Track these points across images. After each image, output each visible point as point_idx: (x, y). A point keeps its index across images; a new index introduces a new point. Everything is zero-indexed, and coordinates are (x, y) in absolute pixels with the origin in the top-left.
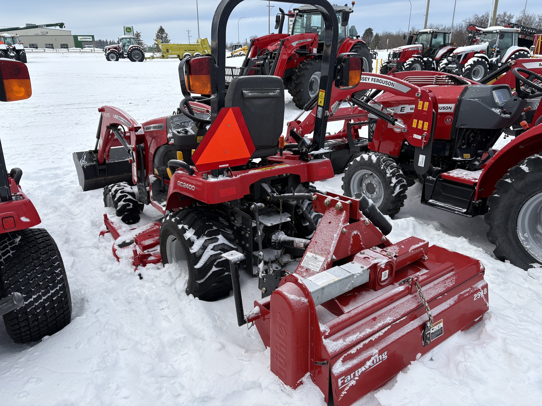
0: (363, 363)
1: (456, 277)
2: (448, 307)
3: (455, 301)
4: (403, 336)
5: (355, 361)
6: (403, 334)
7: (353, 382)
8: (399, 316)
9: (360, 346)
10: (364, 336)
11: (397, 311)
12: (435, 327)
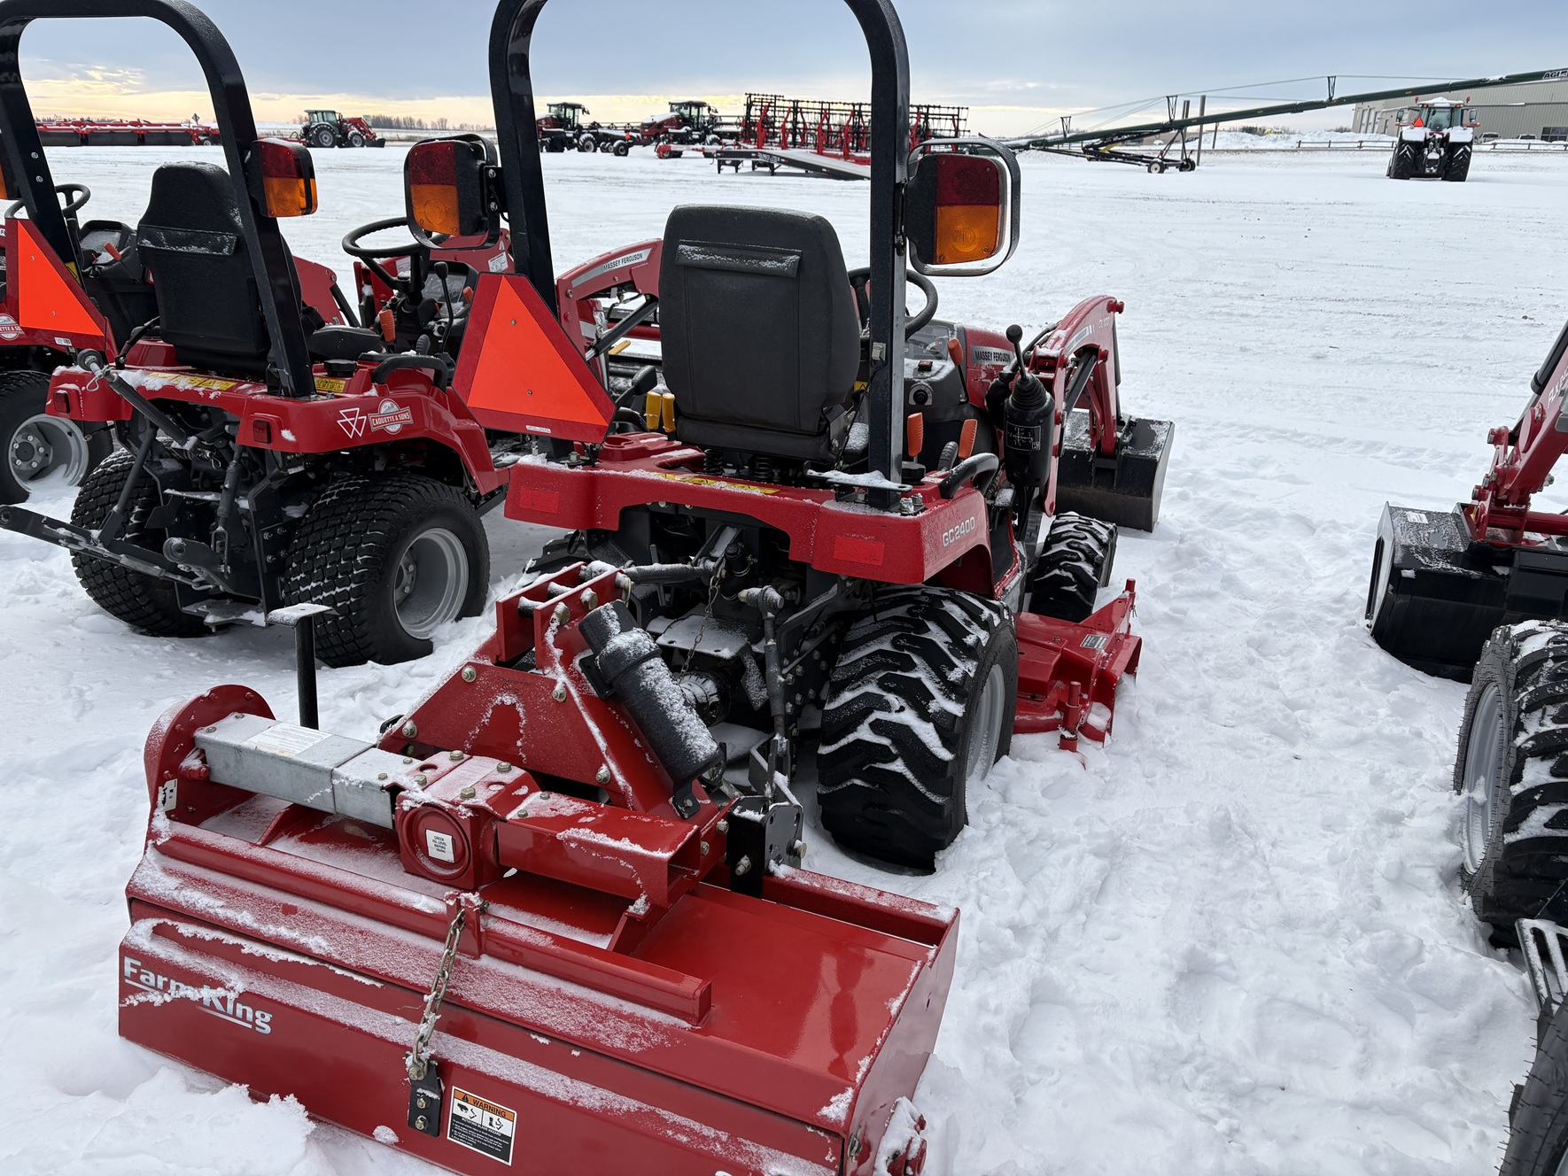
0: (197, 980)
1: (672, 1042)
2: (560, 1097)
3: (606, 1110)
4: (337, 1023)
5: (179, 957)
6: (342, 1020)
7: (157, 999)
8: (351, 961)
9: (208, 934)
10: (227, 919)
11: (362, 946)
12: (478, 1111)
